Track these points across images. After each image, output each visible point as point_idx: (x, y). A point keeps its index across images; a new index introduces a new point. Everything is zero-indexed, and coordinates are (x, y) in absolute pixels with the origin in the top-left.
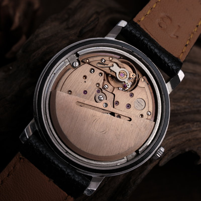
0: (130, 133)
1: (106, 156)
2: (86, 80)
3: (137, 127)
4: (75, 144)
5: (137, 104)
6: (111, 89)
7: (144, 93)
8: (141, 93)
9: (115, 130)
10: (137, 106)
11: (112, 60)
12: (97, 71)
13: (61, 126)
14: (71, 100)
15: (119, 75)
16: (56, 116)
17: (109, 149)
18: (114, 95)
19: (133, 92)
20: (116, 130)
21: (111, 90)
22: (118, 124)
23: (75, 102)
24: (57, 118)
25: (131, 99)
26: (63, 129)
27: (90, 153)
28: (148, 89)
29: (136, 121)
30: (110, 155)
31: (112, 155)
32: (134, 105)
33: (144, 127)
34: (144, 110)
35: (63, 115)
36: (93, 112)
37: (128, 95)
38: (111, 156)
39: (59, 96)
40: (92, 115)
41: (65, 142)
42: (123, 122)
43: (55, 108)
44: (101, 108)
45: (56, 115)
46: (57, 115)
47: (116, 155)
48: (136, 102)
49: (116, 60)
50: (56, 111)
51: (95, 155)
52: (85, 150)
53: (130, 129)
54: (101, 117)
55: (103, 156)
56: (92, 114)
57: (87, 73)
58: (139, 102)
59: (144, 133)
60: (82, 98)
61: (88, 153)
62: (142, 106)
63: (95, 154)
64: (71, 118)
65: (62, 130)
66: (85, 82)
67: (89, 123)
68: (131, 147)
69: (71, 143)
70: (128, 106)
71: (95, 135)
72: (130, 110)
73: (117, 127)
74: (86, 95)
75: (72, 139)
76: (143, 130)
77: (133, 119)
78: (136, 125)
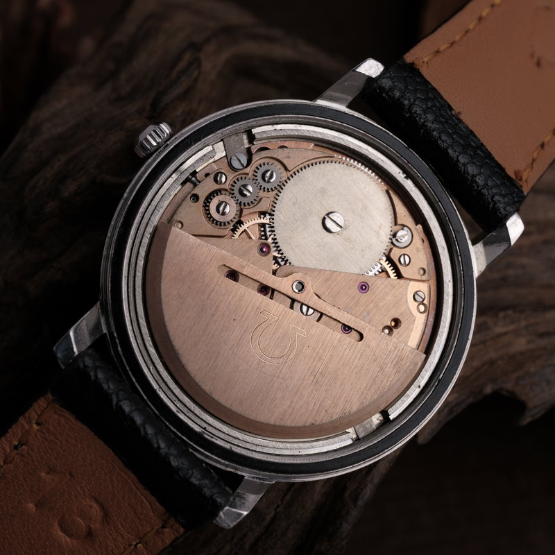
0: (352, 372)
1: (277, 424)
3: (375, 361)
4: (198, 379)
9: (312, 360)
13: (168, 324)
14: (206, 258)
16: (160, 295)
17: (290, 406)
20: (317, 359)
22: (323, 344)
23: (218, 265)
24: (160, 300)
26: (171, 333)
27: (234, 408)
29: (374, 343)
30: (288, 424)
31: (293, 425)
33: (394, 362)
35: (179, 295)
36: (262, 300)
38: (291, 428)
39: (177, 242)
40: (258, 308)
41: (172, 369)
42: (339, 341)
43: (161, 272)
44: (286, 293)
45: (160, 291)
46: (162, 292)
47: (305, 426)
50: (160, 281)
51: (248, 419)
52: (222, 401)
53: (355, 362)
54: (281, 318)
55: (268, 425)
56: (258, 305)
59: (390, 379)
60: (237, 258)
61: (230, 410)
63: (246, 415)
64: (199, 306)
65: (170, 335)
67: (245, 328)
68: (349, 413)
69: (187, 373)
71: (255, 362)
73: (321, 351)
75: (194, 364)
76: (391, 370)
77: (368, 337)
78: (372, 354)
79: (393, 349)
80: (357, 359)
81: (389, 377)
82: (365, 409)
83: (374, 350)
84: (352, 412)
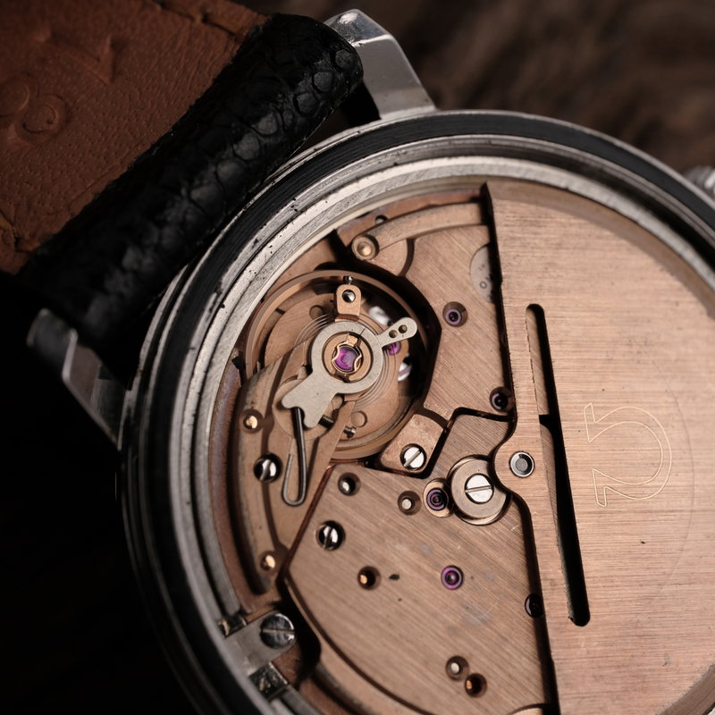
2: (385, 573)
6: (422, 425)
7: (441, 245)
8: (441, 260)
11: (257, 415)
12: (331, 506)
15: (351, 378)
18: (460, 412)
19: (438, 305)
21: (427, 430)
25: (479, 322)
28: (416, 223)
37: (455, 334)
49: (259, 392)
57: (346, 563)
66: (395, 577)
74: (467, 575)
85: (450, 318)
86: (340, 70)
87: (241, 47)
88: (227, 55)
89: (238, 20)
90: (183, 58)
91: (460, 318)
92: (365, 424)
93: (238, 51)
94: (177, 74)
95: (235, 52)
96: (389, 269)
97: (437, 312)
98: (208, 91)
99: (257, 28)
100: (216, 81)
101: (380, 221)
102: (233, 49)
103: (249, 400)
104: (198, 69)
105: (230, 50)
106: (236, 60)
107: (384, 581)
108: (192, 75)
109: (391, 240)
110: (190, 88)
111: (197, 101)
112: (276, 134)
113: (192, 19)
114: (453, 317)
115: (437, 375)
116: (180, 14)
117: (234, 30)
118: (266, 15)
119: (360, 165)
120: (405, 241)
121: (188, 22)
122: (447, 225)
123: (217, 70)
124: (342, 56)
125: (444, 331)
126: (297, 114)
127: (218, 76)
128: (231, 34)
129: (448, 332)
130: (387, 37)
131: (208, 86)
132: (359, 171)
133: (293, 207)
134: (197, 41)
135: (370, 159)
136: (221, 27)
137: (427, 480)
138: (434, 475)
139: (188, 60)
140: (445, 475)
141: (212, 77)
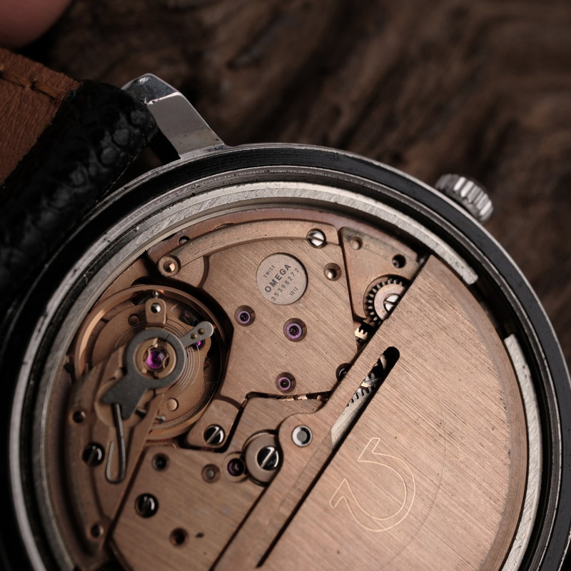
0: (443, 375)
2: (192, 532)
3: (431, 336)
5: (279, 292)
8: (231, 272)
9: (417, 436)
10: (292, 293)
17: (480, 485)
18: (252, 395)
19: (231, 310)
20: (416, 427)
21: (225, 411)
25: (264, 321)
28: (211, 242)
29: (405, 333)
32: (289, 307)
33: (437, 307)
34: (306, 260)
36: (314, 501)
37: (245, 332)
48: (272, 294)
53: (430, 368)
54: (345, 474)
58: (274, 283)
59: (461, 318)
62: (287, 267)
66: (200, 535)
68: (500, 392)
70: (294, 331)
72: (310, 321)
76: (448, 315)
77: (394, 339)
78: (420, 338)
79: (418, 305)
80: (425, 364)
81: (458, 320)
82: (498, 368)
83: (416, 335)
84: (500, 388)
85: (242, 319)
86: (136, 126)
87: (59, 110)
88: (48, 118)
89: (57, 87)
90: (14, 121)
91: (249, 318)
92: (177, 408)
93: (56, 114)
94: (9, 135)
95: (54, 113)
96: (189, 283)
97: (230, 315)
98: (33, 147)
99: (72, 93)
100: (40, 139)
101: (184, 241)
102: (53, 111)
103: (77, 399)
104: (25, 130)
105: (51, 112)
106: (55, 121)
107: (191, 540)
108: (21, 135)
109: (191, 258)
110: (19, 146)
111: (25, 157)
112: (84, 184)
113: (23, 87)
114: (244, 317)
115: (230, 367)
116: (13, 83)
117: (55, 96)
118: (79, 82)
119: (161, 200)
120: (202, 258)
121: (20, 89)
122: (238, 241)
123: (40, 130)
124: (137, 115)
125: (236, 330)
126: (100, 166)
127: (41, 135)
128: (52, 98)
129: (240, 331)
130: (177, 94)
131: (33, 144)
132: (160, 204)
133: (105, 239)
134: (26, 105)
135: (169, 194)
136: (44, 93)
137: (226, 454)
138: (231, 449)
139: (18, 123)
140: (240, 448)
141: (36, 137)
